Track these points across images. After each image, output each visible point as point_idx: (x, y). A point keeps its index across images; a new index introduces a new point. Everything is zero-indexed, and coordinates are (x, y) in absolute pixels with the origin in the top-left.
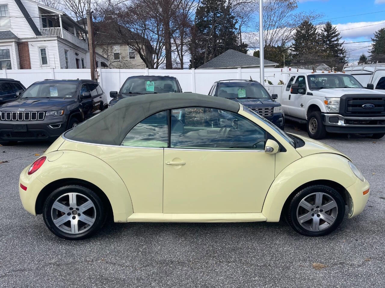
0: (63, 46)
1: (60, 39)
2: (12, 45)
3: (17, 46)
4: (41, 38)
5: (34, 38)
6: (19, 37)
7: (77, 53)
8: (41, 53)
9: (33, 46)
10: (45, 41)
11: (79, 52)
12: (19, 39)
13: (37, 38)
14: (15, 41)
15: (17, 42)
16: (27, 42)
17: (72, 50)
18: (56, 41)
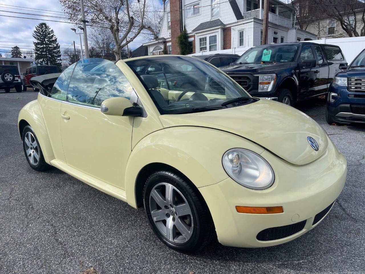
0: (259, 26)
1: (257, 20)
2: (219, 31)
3: (223, 32)
4: (241, 22)
5: (235, 23)
6: (225, 24)
7: (276, 31)
8: (240, 36)
9: (234, 30)
10: (244, 24)
11: (279, 30)
12: (225, 25)
13: (238, 22)
14: (221, 28)
15: (223, 28)
16: (230, 27)
17: (271, 29)
18: (253, 22)
